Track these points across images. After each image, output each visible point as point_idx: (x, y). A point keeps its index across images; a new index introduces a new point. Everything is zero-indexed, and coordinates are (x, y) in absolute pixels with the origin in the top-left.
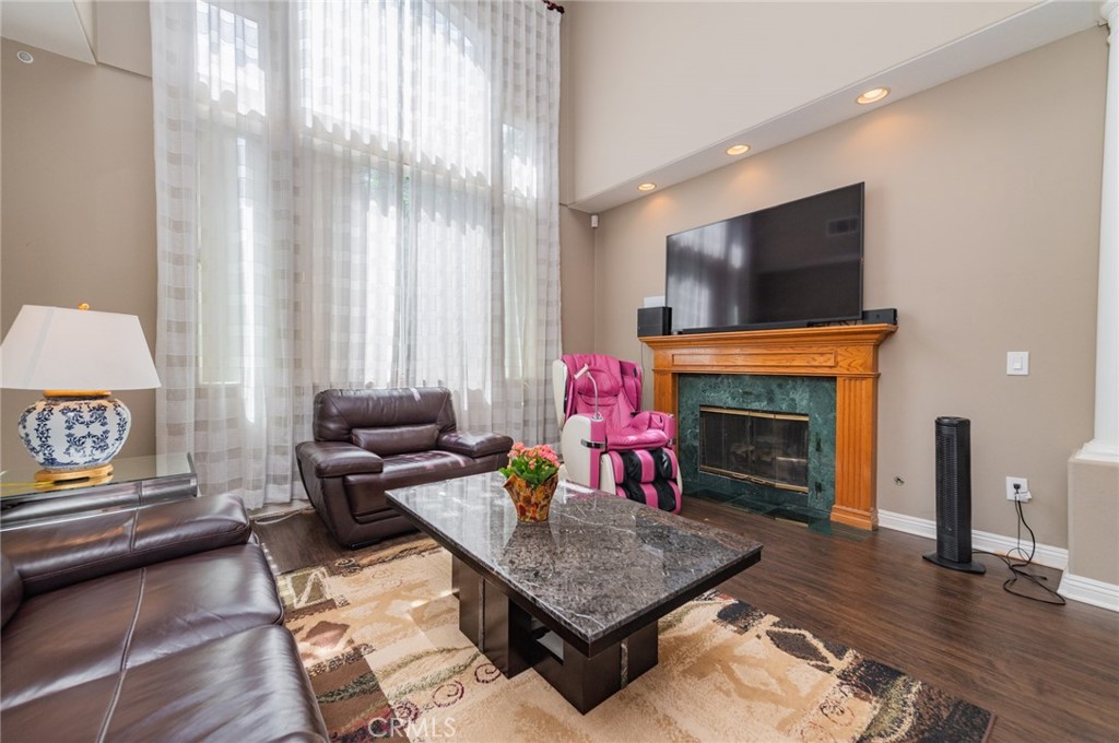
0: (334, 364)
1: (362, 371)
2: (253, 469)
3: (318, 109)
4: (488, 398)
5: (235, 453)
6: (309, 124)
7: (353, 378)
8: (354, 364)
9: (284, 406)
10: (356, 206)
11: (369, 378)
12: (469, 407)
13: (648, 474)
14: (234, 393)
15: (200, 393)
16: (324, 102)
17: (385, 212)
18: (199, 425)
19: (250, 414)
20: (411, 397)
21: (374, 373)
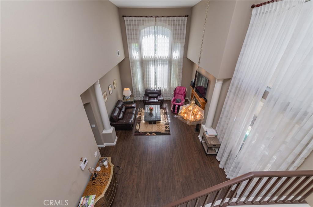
0: (148, 85)
2: (141, 96)
3: (144, 55)
4: (167, 90)
5: (139, 94)
6: (144, 58)
7: (150, 87)
8: (150, 85)
9: (143, 90)
10: (149, 66)
11: (152, 87)
12: (164, 91)
13: (176, 108)
14: (139, 88)
16: (145, 54)
17: (153, 66)
18: (136, 91)
19: (140, 91)
20: (155, 91)
21: (152, 86)
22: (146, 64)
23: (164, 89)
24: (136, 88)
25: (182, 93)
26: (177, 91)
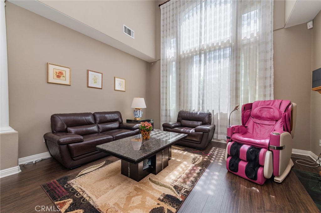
0: (186, 105)
1: (191, 107)
8: (189, 105)
13: (243, 156)
16: (184, 47)
17: (196, 67)
20: (197, 113)
21: (194, 108)
23: (221, 114)
24: (166, 110)
25: (277, 114)
26: (255, 111)
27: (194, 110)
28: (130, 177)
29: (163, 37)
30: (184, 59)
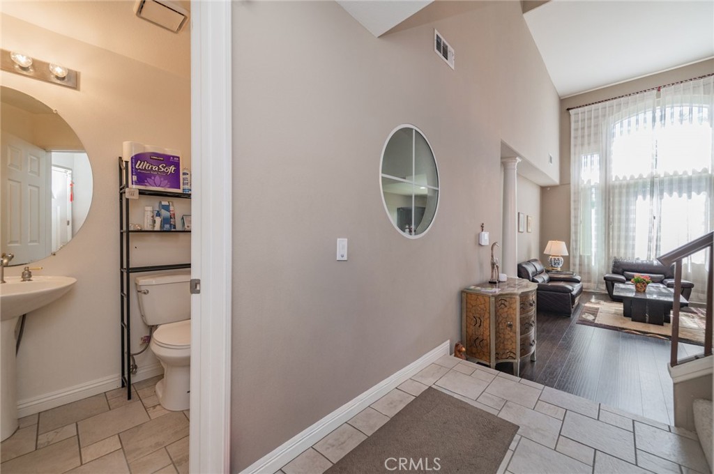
0: (622, 251)
1: (633, 254)
5: (589, 273)
6: (614, 179)
8: (630, 251)
9: (603, 262)
11: (636, 257)
14: (589, 258)
15: (580, 256)
17: (644, 199)
18: (580, 265)
19: (593, 264)
22: (620, 194)
27: (638, 259)
28: (649, 323)
29: (575, 154)
30: (621, 187)
